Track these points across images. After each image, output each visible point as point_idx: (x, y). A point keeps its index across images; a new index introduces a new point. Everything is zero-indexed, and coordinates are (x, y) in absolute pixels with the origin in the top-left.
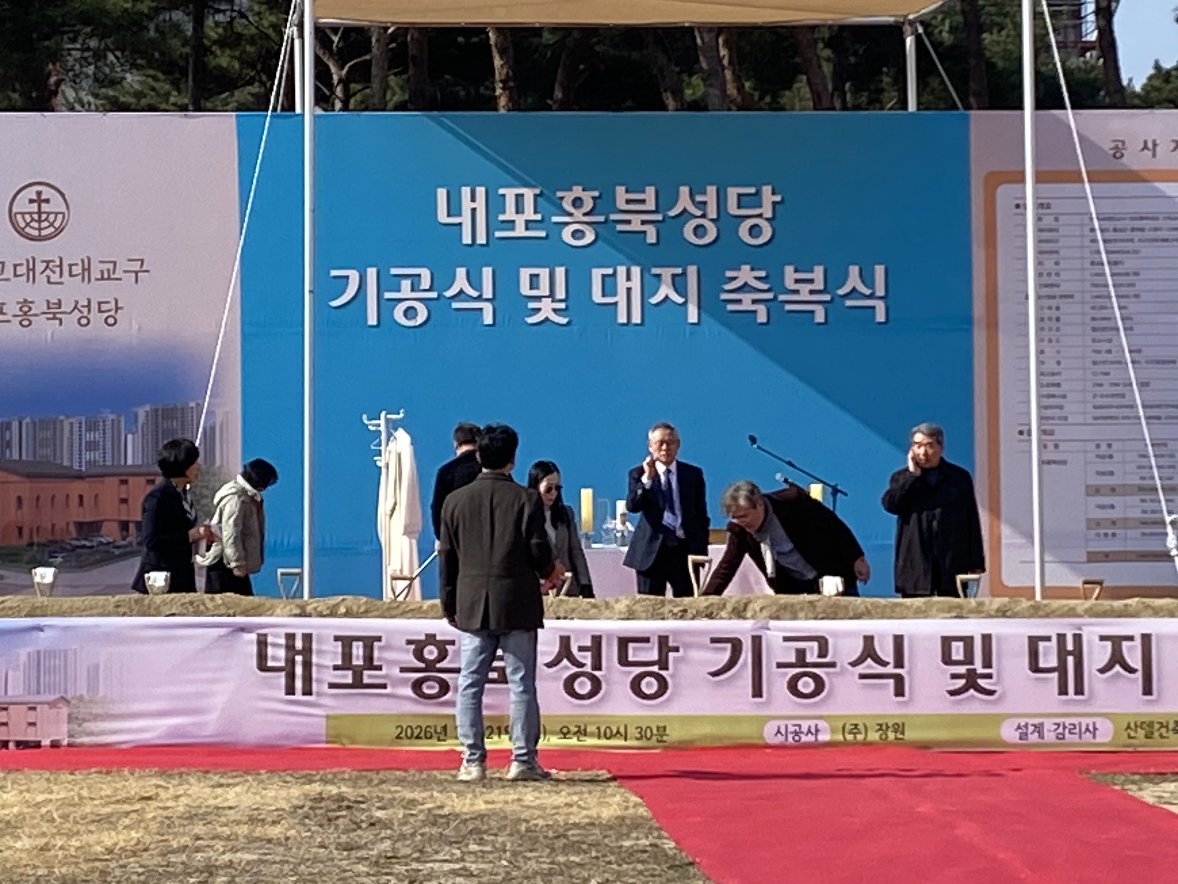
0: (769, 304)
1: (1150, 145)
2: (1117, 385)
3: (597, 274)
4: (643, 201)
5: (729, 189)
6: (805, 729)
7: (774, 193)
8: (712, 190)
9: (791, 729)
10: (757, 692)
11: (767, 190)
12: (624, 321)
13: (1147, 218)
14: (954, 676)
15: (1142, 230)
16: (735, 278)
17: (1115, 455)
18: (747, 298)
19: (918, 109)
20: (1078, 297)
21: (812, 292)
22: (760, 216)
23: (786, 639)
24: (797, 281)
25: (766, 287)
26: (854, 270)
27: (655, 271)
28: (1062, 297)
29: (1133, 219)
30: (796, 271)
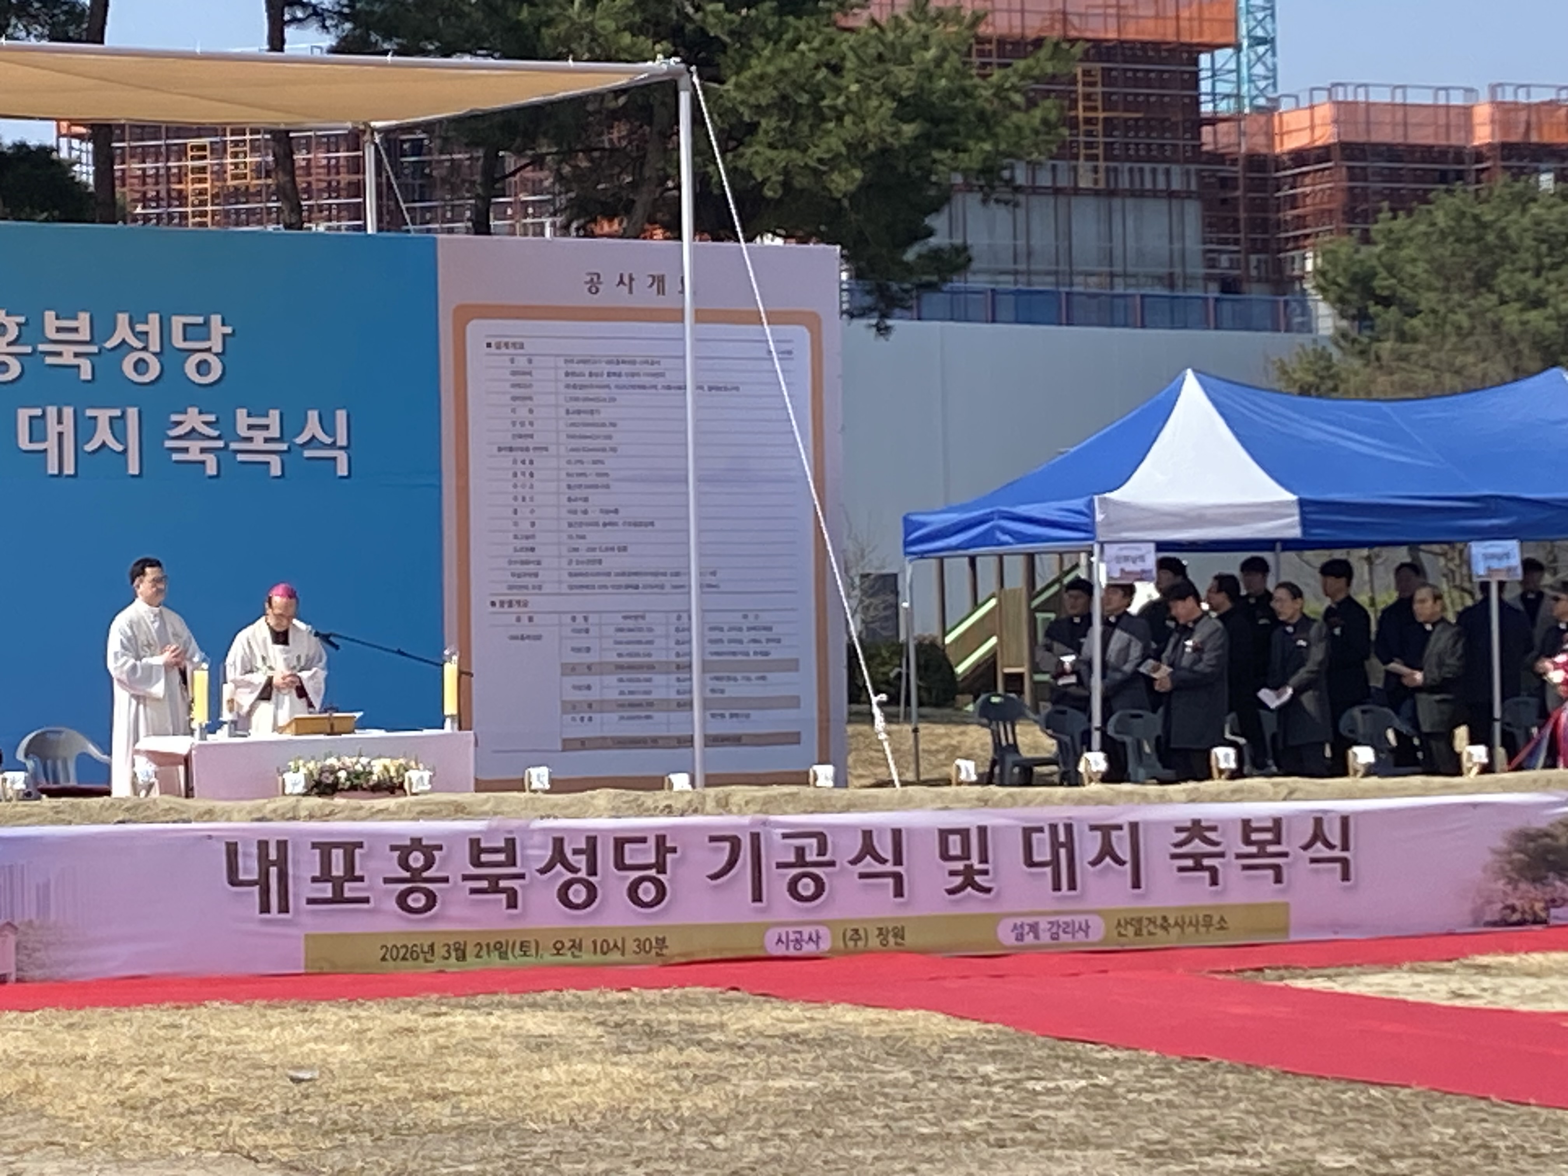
0: (220, 453)
1: (626, 280)
2: (594, 550)
3: (24, 415)
4: (75, 330)
5: (175, 319)
6: (806, 937)
7: (224, 324)
8: (154, 318)
9: (792, 937)
10: (757, 897)
11: (216, 319)
12: (56, 472)
13: (624, 362)
14: (953, 873)
15: (620, 375)
16: (179, 423)
17: (592, 629)
18: (195, 446)
19: (380, 229)
20: (552, 449)
21: (267, 440)
22: (209, 350)
23: (785, 836)
24: (250, 427)
25: (216, 433)
26: (313, 416)
27: (90, 413)
28: (535, 449)
29: (609, 362)
30: (249, 415)
